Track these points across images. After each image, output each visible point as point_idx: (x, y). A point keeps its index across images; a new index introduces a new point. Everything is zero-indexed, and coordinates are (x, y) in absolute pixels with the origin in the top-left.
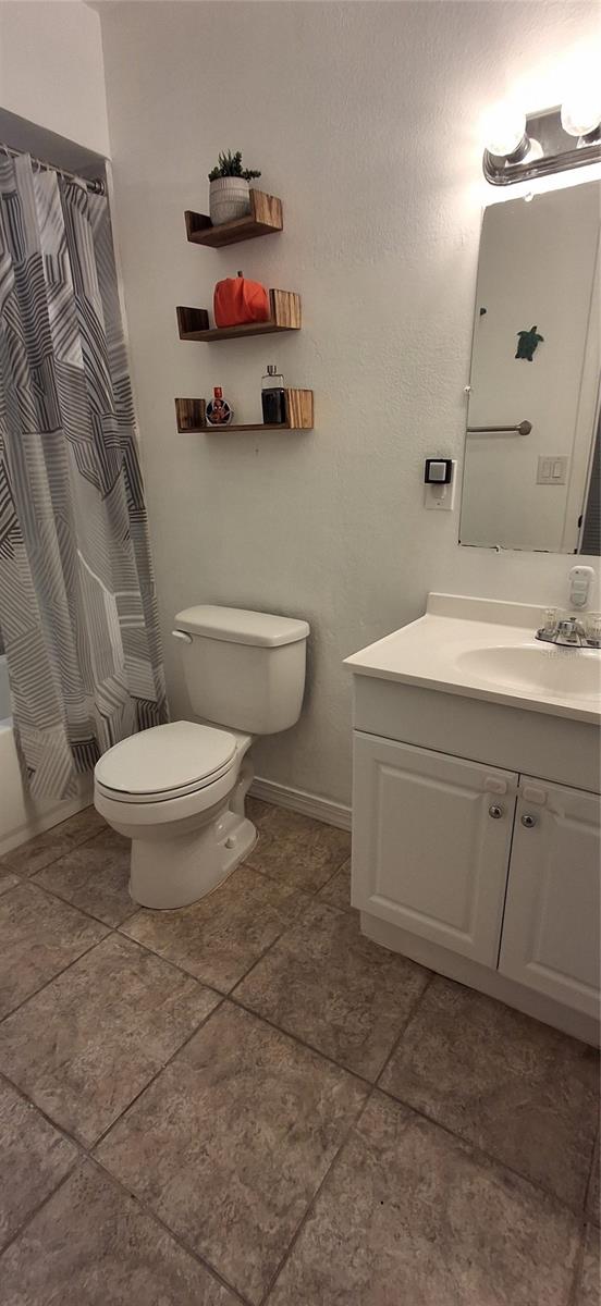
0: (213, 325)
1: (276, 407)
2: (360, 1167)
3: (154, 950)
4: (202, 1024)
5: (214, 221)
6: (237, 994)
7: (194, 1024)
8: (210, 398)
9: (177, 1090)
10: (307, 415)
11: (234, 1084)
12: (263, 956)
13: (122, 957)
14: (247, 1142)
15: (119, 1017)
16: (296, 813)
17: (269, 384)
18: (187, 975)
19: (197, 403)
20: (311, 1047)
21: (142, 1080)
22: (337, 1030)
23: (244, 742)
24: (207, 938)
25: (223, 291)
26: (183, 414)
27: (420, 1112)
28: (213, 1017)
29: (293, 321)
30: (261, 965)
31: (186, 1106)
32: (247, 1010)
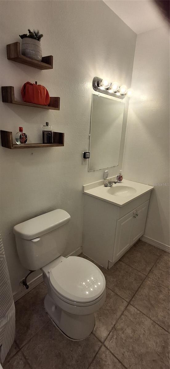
2: (163, 282)
3: (113, 326)
4: (138, 310)
7: (139, 312)
9: (157, 316)
11: (153, 302)
14: (164, 300)
17: (47, 129)
18: (122, 314)
20: (141, 285)
22: (135, 280)
27: (150, 270)
28: (136, 307)
31: (160, 314)
32: (132, 298)
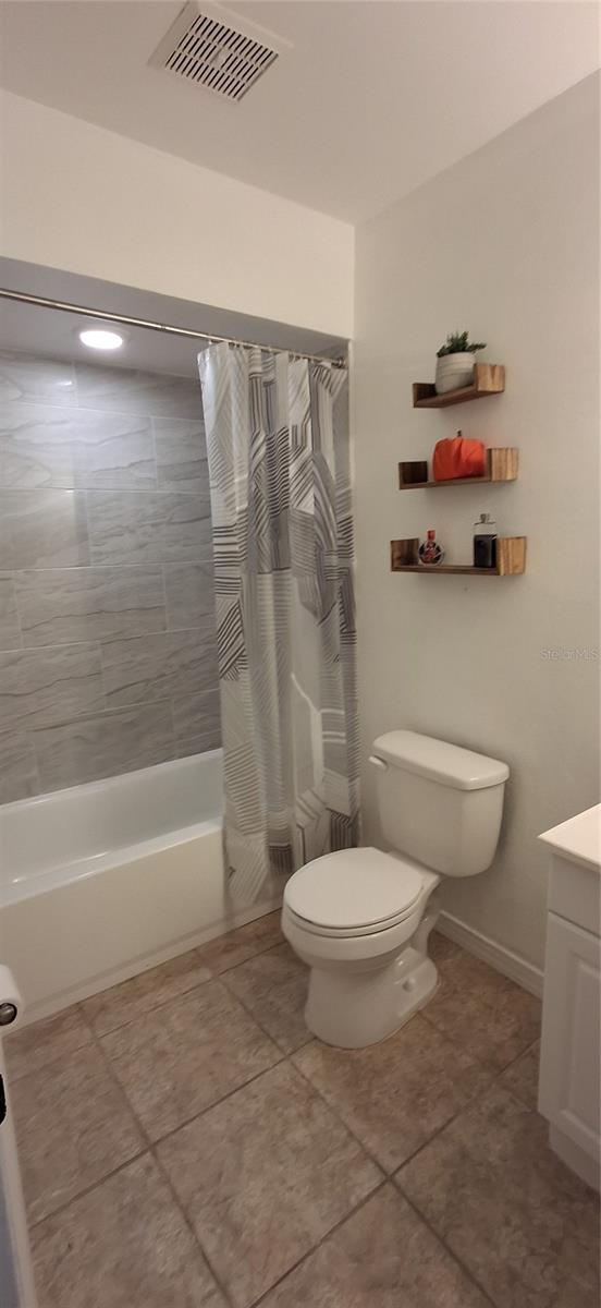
0: (431, 479)
1: (487, 555)
3: (322, 1092)
4: (361, 1204)
5: (439, 389)
6: (401, 1177)
7: (353, 1201)
8: (424, 540)
9: (329, 1281)
10: (518, 561)
11: (389, 1300)
12: (432, 1139)
13: (290, 1092)
15: (281, 1163)
16: (483, 963)
17: (482, 530)
18: (351, 1134)
19: (411, 543)
21: (296, 1251)
22: (513, 1276)
23: (431, 881)
24: (374, 1095)
25: (442, 448)
26: (397, 554)
28: (374, 1199)
29: (509, 472)
30: (429, 1150)
32: (411, 1203)
